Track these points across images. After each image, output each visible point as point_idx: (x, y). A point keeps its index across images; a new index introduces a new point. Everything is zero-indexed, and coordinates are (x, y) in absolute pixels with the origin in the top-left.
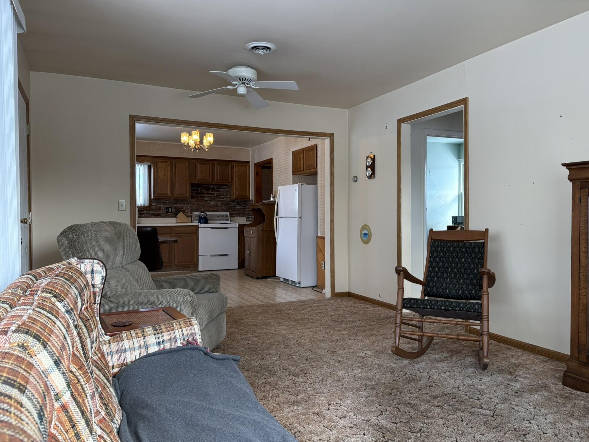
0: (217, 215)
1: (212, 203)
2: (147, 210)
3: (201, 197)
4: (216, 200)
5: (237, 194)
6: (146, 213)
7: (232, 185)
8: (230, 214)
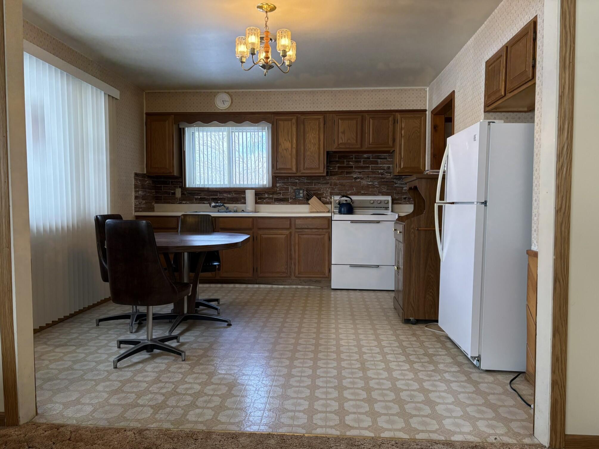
0: (371, 200)
1: (364, 182)
2: (269, 194)
3: (348, 173)
4: (371, 177)
5: (402, 167)
6: (267, 198)
7: (394, 151)
8: (393, 200)
